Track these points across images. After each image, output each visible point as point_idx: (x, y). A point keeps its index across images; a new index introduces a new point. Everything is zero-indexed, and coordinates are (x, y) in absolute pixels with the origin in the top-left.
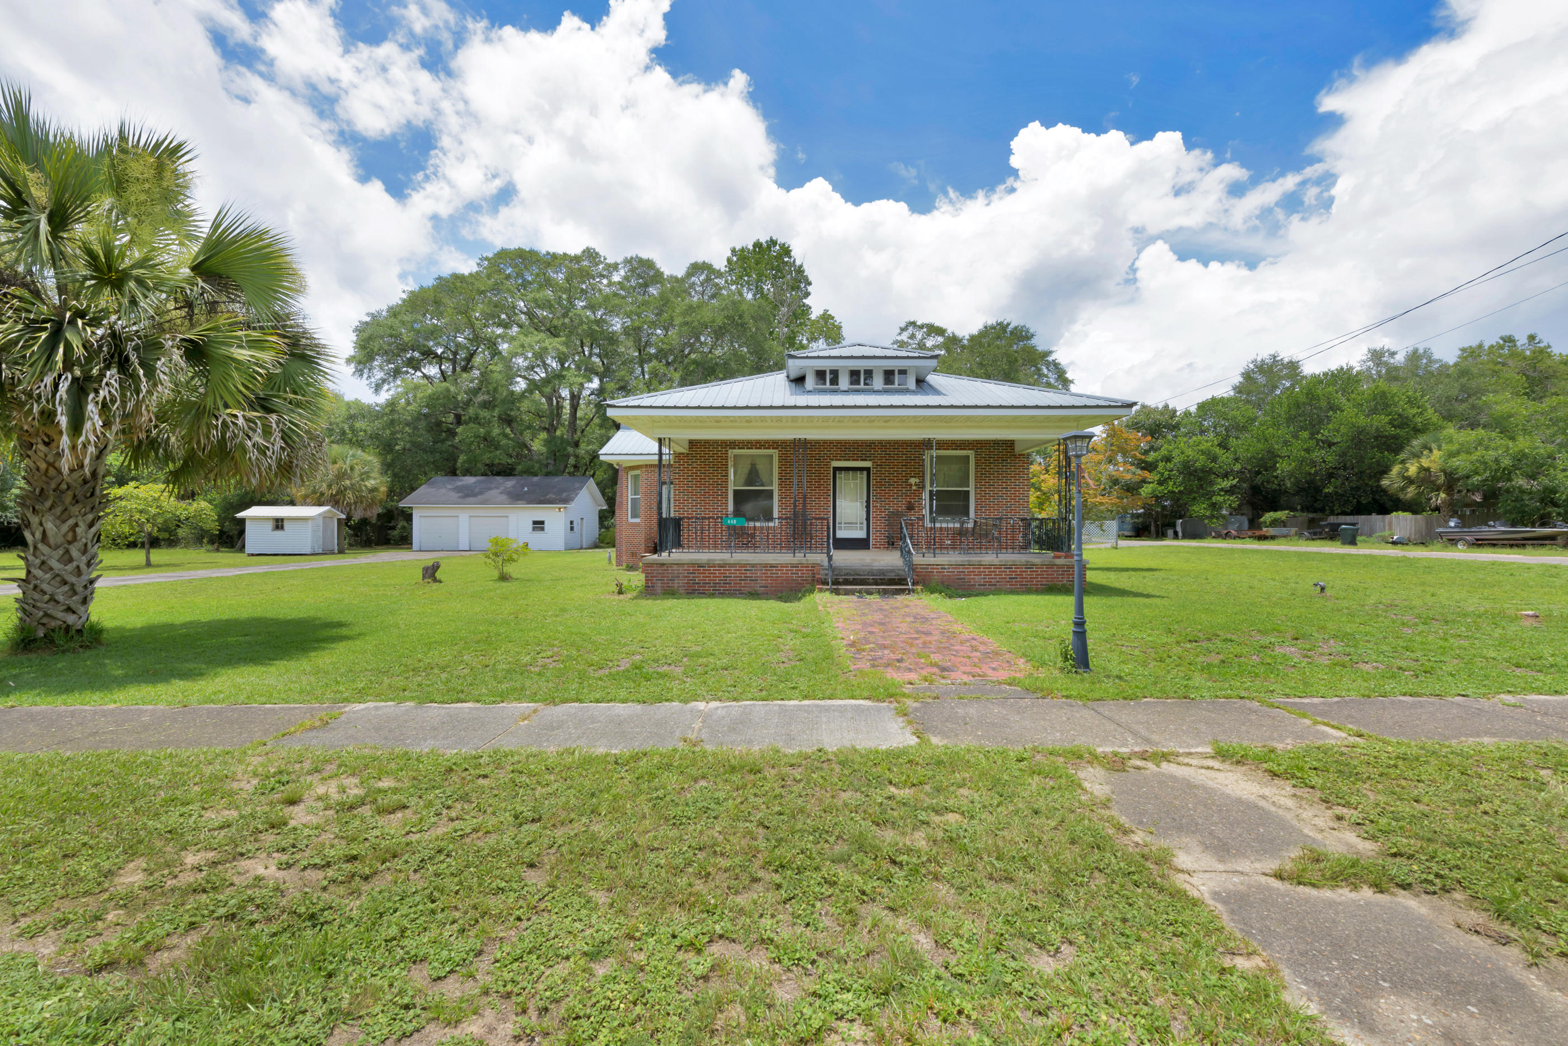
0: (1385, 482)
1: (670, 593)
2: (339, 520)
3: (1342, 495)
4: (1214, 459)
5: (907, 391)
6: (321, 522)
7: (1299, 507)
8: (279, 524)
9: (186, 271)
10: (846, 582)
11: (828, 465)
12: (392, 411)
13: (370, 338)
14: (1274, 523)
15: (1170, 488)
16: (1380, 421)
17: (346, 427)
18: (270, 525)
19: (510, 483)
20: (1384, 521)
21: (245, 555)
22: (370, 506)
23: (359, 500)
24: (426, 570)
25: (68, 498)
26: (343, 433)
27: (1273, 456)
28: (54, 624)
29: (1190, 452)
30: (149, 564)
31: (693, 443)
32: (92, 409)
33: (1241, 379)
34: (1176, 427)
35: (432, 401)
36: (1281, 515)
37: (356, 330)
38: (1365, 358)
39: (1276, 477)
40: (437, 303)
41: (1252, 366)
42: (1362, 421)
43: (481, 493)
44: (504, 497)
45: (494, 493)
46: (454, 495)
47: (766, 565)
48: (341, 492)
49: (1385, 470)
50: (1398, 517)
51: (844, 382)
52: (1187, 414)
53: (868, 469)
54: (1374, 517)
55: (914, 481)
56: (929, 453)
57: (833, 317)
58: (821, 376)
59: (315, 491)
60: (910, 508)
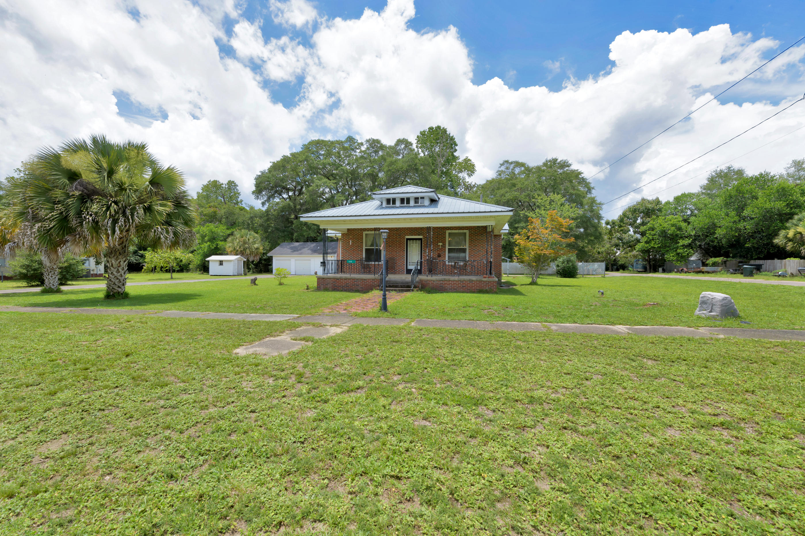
0: (776, 241)
1: (326, 289)
2: (244, 262)
3: (758, 248)
4: (680, 229)
5: (424, 206)
6: (236, 262)
7: (731, 255)
8: (221, 263)
9: (148, 183)
10: (390, 286)
11: (404, 238)
12: (267, 215)
13: (261, 183)
14: (714, 264)
15: (652, 245)
16: (780, 205)
17: (249, 222)
18: (218, 263)
19: (313, 245)
20: (781, 263)
21: (209, 276)
22: (256, 255)
23: (251, 253)
24: (252, 280)
25: (118, 253)
26: (249, 224)
27: (714, 226)
28: (115, 291)
29: (665, 225)
30: (172, 278)
31: (349, 230)
32: (117, 229)
33: (707, 182)
34: (660, 210)
35: (283, 209)
36: (719, 260)
37: (256, 179)
38: (789, 166)
39: (716, 238)
40: (284, 167)
41: (714, 174)
42: (768, 206)
43: (300, 250)
44: (310, 251)
45: (306, 249)
46: (290, 251)
47: (362, 279)
48: (245, 249)
49: (776, 234)
50: (789, 261)
51: (398, 203)
52: (668, 203)
53: (421, 239)
54: (777, 261)
55: (441, 244)
56: (448, 232)
57: (470, 160)
58: (388, 201)
59: (235, 249)
60: (439, 256)
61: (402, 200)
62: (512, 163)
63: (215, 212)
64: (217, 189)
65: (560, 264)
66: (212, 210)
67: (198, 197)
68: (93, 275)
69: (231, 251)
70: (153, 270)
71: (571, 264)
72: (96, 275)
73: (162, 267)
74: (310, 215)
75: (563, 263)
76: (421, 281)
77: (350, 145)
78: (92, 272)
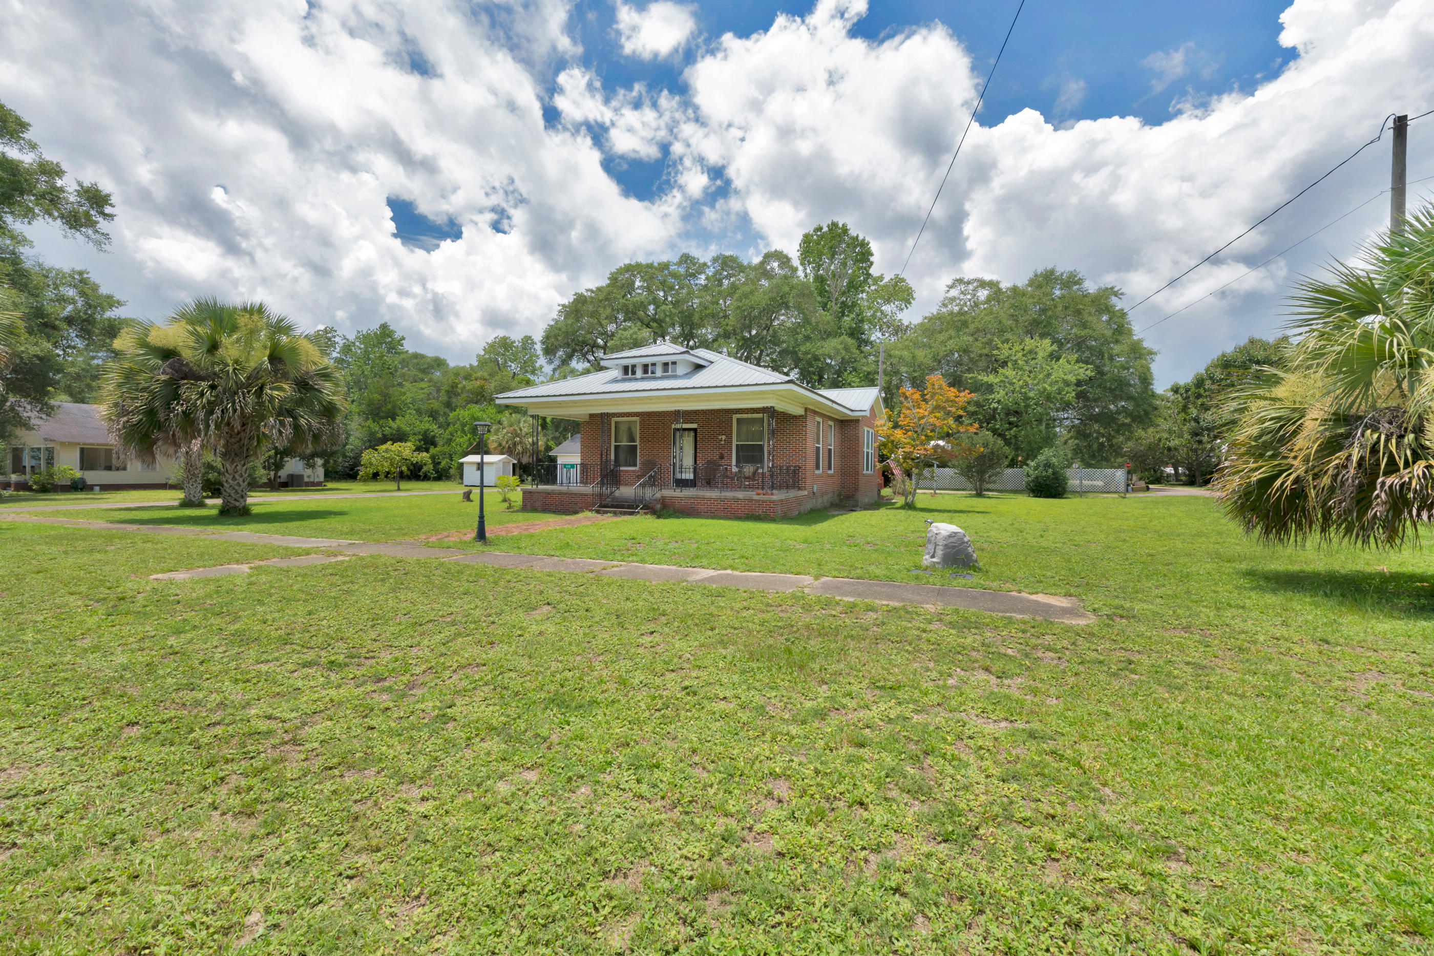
1: (534, 510)
2: (514, 465)
5: (675, 377)
6: (503, 465)
8: (480, 466)
11: (669, 428)
18: (476, 467)
28: (231, 505)
30: (399, 489)
31: (590, 415)
48: (515, 445)
51: (638, 373)
53: (695, 430)
55: (724, 437)
56: (735, 417)
57: (903, 280)
58: (626, 369)
59: (500, 445)
60: (722, 457)
61: (645, 368)
62: (969, 283)
63: (482, 387)
64: (506, 349)
65: (1031, 472)
66: (478, 383)
67: (479, 361)
68: (307, 484)
69: (495, 449)
70: (375, 476)
71: (1050, 471)
72: (313, 484)
73: (388, 473)
74: (510, 394)
75: (1036, 469)
76: (663, 498)
77: (688, 268)
78: (306, 479)
